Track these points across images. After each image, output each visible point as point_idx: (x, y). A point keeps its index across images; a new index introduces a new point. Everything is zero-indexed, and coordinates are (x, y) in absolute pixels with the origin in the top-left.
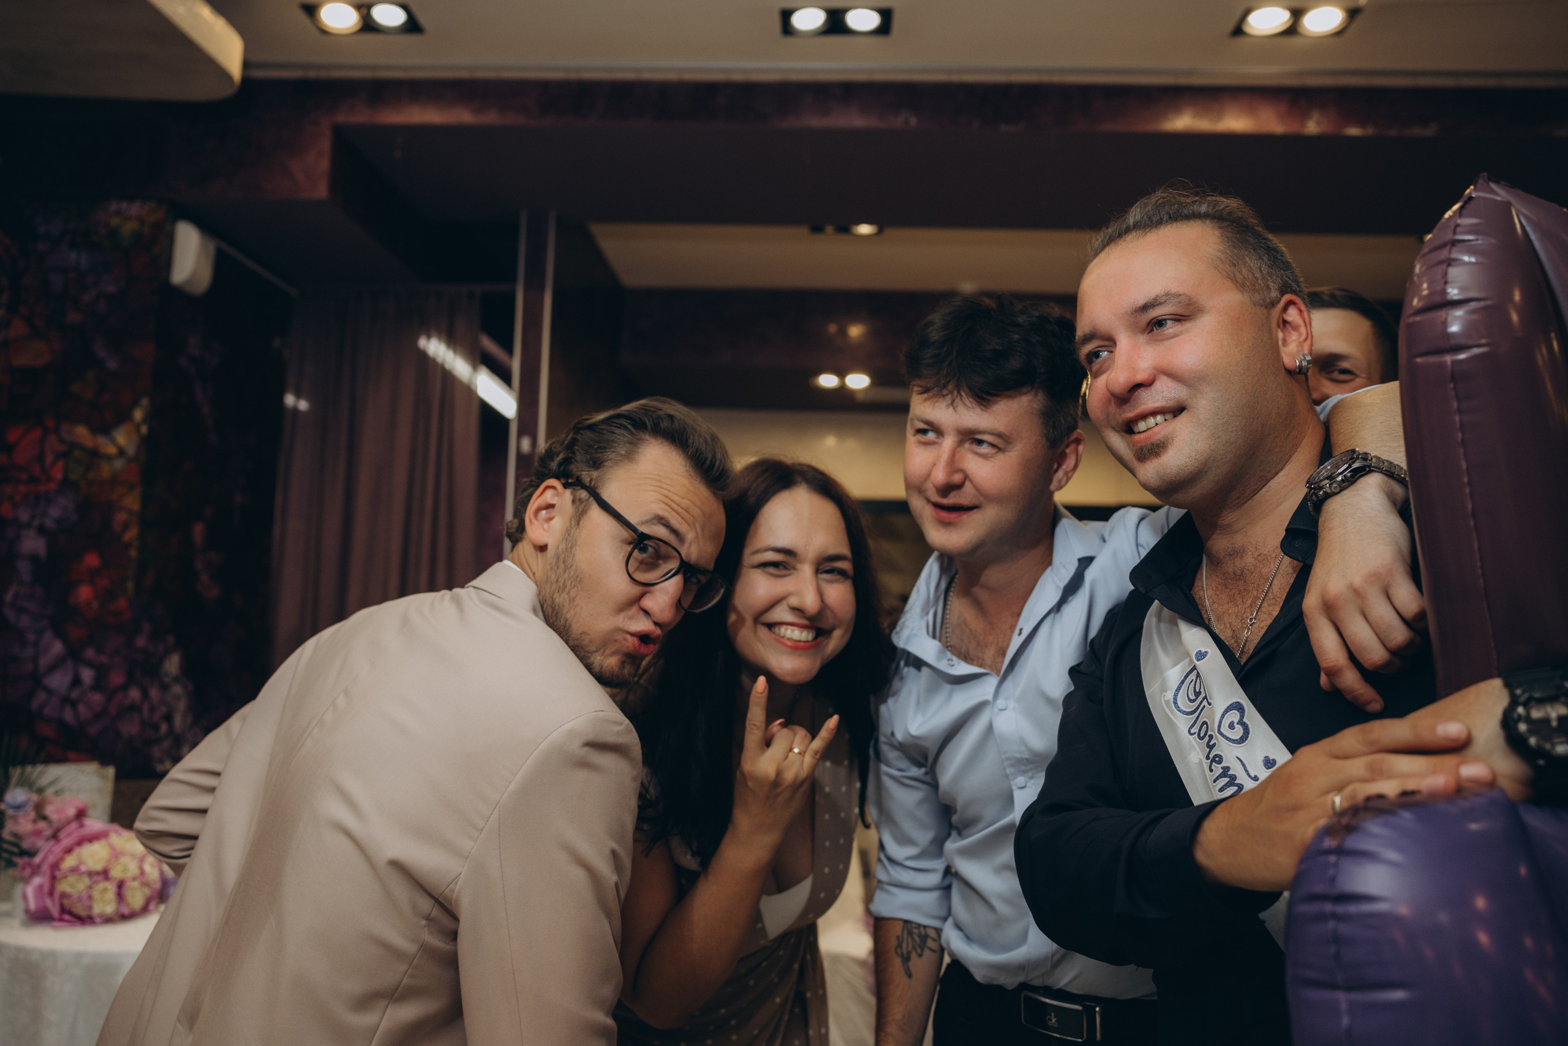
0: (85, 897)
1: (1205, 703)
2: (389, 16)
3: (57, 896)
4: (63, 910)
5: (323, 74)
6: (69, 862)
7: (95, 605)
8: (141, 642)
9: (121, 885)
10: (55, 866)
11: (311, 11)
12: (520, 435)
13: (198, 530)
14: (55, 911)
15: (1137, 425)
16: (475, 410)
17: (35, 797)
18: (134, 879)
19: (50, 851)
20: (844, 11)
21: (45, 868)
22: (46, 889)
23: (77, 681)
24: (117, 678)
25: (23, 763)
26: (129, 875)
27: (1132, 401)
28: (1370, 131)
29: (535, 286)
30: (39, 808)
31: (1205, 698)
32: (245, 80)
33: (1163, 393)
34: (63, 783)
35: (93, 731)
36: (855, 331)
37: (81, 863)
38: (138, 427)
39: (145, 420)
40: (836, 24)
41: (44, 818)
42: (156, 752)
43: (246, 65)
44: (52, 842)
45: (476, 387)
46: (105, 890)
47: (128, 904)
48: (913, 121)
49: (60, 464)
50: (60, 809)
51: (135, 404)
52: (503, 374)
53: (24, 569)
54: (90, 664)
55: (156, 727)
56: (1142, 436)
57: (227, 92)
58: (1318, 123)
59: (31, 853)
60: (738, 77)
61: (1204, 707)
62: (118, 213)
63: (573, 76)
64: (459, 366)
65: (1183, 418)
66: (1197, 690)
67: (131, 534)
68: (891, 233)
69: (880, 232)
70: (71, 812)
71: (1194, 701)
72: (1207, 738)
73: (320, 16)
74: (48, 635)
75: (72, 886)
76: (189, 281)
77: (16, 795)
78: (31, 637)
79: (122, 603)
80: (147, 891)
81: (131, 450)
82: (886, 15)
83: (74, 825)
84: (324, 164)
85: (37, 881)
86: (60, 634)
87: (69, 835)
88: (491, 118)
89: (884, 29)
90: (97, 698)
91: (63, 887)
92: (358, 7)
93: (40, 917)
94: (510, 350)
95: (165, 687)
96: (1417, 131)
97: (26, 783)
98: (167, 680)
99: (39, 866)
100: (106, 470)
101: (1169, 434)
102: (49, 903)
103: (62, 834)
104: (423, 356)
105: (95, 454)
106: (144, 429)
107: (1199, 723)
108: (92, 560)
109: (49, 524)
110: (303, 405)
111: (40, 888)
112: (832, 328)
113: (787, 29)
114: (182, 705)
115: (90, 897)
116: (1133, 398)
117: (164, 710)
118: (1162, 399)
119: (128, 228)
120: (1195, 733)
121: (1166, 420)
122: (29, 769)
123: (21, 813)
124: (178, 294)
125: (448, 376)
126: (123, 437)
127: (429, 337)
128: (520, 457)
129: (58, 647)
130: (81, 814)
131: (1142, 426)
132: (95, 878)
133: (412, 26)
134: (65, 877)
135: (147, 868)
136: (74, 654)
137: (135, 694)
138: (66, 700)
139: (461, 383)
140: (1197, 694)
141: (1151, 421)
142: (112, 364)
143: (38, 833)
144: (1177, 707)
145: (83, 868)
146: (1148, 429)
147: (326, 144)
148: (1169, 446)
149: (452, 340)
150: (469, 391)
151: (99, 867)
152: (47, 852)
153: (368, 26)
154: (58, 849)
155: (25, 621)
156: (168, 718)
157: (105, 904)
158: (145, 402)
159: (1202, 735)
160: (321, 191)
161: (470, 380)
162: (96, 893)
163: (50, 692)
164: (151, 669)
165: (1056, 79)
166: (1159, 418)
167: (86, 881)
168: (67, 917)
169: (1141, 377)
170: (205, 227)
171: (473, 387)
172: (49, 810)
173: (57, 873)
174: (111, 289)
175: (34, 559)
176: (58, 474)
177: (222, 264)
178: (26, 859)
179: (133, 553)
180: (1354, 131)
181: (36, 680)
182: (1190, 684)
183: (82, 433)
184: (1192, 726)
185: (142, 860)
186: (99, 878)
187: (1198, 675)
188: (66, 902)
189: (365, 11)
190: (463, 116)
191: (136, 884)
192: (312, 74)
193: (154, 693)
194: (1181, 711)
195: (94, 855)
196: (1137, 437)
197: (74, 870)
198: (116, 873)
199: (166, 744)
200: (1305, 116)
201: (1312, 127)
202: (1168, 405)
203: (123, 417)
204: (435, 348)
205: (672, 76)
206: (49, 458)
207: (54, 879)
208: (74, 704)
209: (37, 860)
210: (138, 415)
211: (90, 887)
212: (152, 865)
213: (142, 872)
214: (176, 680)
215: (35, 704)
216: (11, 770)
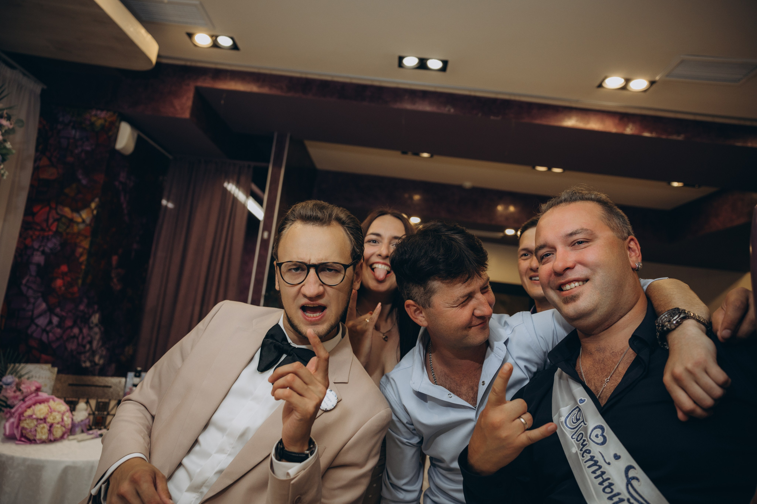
0: (33, 430)
1: (582, 424)
2: (225, 41)
3: (20, 428)
4: (22, 435)
5: (193, 64)
6: (29, 412)
7: (63, 288)
8: (82, 307)
9: (51, 426)
10: (21, 414)
11: (190, 35)
12: (264, 230)
13: (115, 259)
14: (18, 436)
15: (565, 287)
16: (245, 216)
17: (17, 380)
18: (58, 423)
19: (20, 407)
20: (427, 59)
21: (16, 414)
22: (15, 425)
23: (50, 322)
24: (69, 323)
25: (14, 363)
26: (56, 421)
27: (564, 275)
28: (654, 135)
29: (277, 165)
30: (18, 385)
31: (583, 421)
32: (158, 63)
33: (579, 272)
34: (33, 373)
35: (55, 346)
36: (417, 197)
37: (34, 414)
38: (93, 211)
39: (96, 208)
40: (422, 65)
41: (20, 390)
42: (83, 358)
43: (159, 56)
44: (22, 402)
45: (247, 205)
46: (44, 427)
47: (53, 435)
48: (452, 110)
49: (56, 223)
50: (28, 387)
51: (92, 200)
52: (260, 201)
53: (33, 269)
54: (57, 315)
55: (84, 346)
56: (567, 292)
57: (149, 67)
58: (631, 130)
59: (11, 407)
60: (377, 84)
61: (582, 425)
62: (96, 115)
63: (304, 76)
64: (241, 196)
65: (588, 284)
66: (578, 418)
67: (83, 258)
68: (436, 157)
69: (432, 156)
70: (33, 388)
71: (575, 423)
72: (582, 441)
73: (194, 39)
74: (40, 300)
75: (27, 424)
76: (124, 148)
77: (8, 378)
78: (32, 300)
79: (75, 289)
80: (64, 429)
81: (88, 221)
82: (445, 63)
83: (34, 395)
84: (190, 103)
85: (12, 420)
86: (45, 300)
87: (30, 399)
88: (265, 90)
89: (444, 69)
90: (59, 330)
91: (24, 424)
92: (212, 36)
93: (10, 438)
94: (263, 191)
95: (90, 328)
96: (675, 137)
97: (15, 372)
98: (92, 325)
99: (14, 413)
100: (76, 229)
101: (581, 291)
102: (16, 432)
103: (27, 399)
104: (225, 190)
105: (71, 221)
106: (95, 212)
107: (578, 434)
108: (64, 268)
109: (47, 250)
110: (170, 205)
111: (13, 423)
112: (406, 196)
113: (400, 64)
114: (97, 337)
115: (36, 430)
116: (565, 274)
117: (89, 339)
118: (579, 274)
119: (99, 122)
120: (575, 438)
121: (579, 285)
122: (17, 365)
123: (9, 387)
124: (118, 153)
125: (235, 200)
126: (85, 215)
127: (229, 183)
128: (263, 240)
129: (44, 306)
130: (38, 389)
131: (568, 287)
132: (40, 421)
133: (235, 47)
134: (25, 420)
135: (65, 418)
136: (51, 310)
137: (76, 331)
138: (44, 330)
139: (240, 203)
140: (578, 420)
141: (573, 285)
142: (84, 182)
143: (16, 397)
144: (567, 425)
145: (34, 416)
146: (571, 289)
147: (191, 94)
148: (581, 297)
149: (238, 184)
150: (244, 207)
151: (42, 417)
152: (19, 406)
153: (215, 45)
154: (24, 406)
155: (30, 293)
156: (90, 343)
157: (42, 434)
158: (97, 200)
159: (579, 439)
160: (187, 115)
161: (245, 202)
162: (39, 429)
163: (37, 326)
164: (85, 320)
165: (517, 98)
166: (577, 284)
167: (35, 422)
168: (23, 439)
169: (569, 264)
170: (134, 125)
171: (246, 205)
172: (23, 387)
173: (22, 418)
174: (88, 148)
175: (38, 265)
176: (54, 229)
177: (139, 142)
178: (8, 409)
179: (83, 267)
180: (647, 134)
181: (32, 320)
182: (574, 415)
183: (67, 211)
184: (574, 435)
185: (63, 414)
186: (41, 422)
187: (580, 410)
188: (24, 432)
189: (214, 38)
190: (252, 88)
191: (59, 426)
192: (189, 64)
193: (85, 331)
194: (568, 427)
195: (40, 410)
196: (564, 293)
197: (30, 417)
198: (50, 420)
199: (88, 354)
200: (626, 126)
201: (629, 130)
202: (581, 277)
203: (86, 206)
204: (231, 187)
205: (348, 80)
206: (51, 221)
207: (20, 420)
208: (47, 333)
209: (13, 410)
210: (93, 205)
211: (36, 426)
212: (67, 417)
213: (63, 420)
214: (96, 325)
215: (29, 331)
216: (9, 365)
